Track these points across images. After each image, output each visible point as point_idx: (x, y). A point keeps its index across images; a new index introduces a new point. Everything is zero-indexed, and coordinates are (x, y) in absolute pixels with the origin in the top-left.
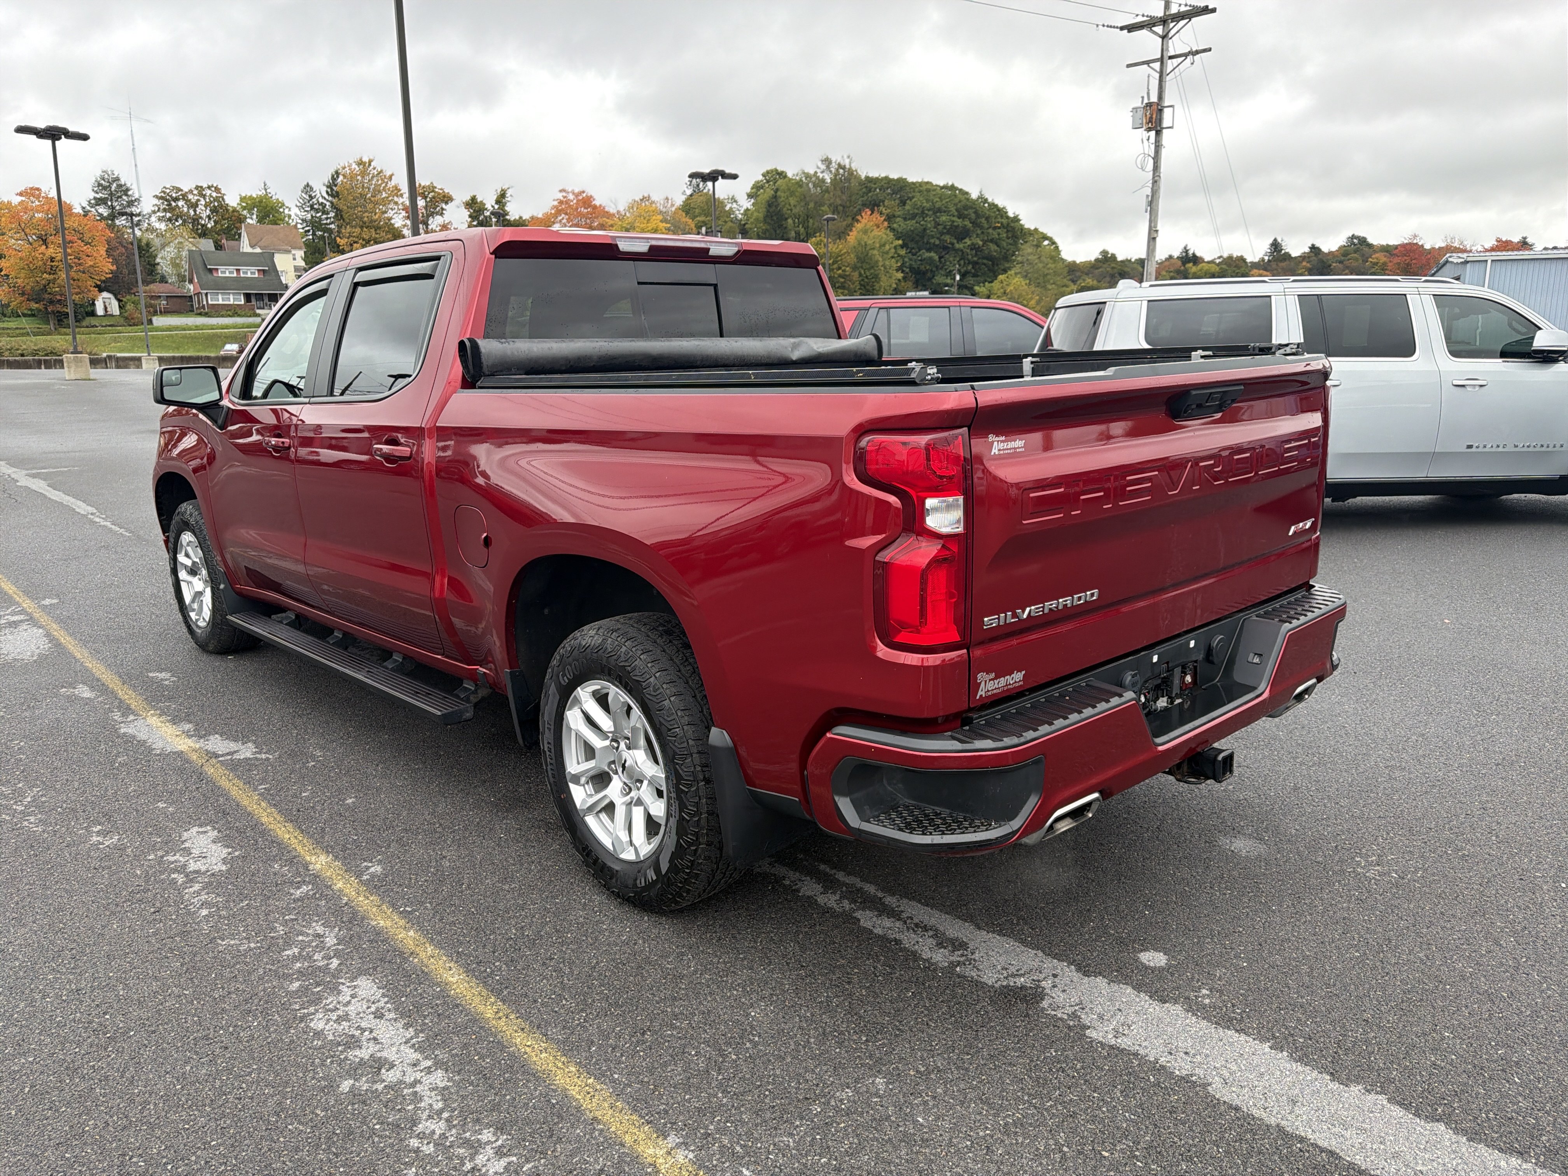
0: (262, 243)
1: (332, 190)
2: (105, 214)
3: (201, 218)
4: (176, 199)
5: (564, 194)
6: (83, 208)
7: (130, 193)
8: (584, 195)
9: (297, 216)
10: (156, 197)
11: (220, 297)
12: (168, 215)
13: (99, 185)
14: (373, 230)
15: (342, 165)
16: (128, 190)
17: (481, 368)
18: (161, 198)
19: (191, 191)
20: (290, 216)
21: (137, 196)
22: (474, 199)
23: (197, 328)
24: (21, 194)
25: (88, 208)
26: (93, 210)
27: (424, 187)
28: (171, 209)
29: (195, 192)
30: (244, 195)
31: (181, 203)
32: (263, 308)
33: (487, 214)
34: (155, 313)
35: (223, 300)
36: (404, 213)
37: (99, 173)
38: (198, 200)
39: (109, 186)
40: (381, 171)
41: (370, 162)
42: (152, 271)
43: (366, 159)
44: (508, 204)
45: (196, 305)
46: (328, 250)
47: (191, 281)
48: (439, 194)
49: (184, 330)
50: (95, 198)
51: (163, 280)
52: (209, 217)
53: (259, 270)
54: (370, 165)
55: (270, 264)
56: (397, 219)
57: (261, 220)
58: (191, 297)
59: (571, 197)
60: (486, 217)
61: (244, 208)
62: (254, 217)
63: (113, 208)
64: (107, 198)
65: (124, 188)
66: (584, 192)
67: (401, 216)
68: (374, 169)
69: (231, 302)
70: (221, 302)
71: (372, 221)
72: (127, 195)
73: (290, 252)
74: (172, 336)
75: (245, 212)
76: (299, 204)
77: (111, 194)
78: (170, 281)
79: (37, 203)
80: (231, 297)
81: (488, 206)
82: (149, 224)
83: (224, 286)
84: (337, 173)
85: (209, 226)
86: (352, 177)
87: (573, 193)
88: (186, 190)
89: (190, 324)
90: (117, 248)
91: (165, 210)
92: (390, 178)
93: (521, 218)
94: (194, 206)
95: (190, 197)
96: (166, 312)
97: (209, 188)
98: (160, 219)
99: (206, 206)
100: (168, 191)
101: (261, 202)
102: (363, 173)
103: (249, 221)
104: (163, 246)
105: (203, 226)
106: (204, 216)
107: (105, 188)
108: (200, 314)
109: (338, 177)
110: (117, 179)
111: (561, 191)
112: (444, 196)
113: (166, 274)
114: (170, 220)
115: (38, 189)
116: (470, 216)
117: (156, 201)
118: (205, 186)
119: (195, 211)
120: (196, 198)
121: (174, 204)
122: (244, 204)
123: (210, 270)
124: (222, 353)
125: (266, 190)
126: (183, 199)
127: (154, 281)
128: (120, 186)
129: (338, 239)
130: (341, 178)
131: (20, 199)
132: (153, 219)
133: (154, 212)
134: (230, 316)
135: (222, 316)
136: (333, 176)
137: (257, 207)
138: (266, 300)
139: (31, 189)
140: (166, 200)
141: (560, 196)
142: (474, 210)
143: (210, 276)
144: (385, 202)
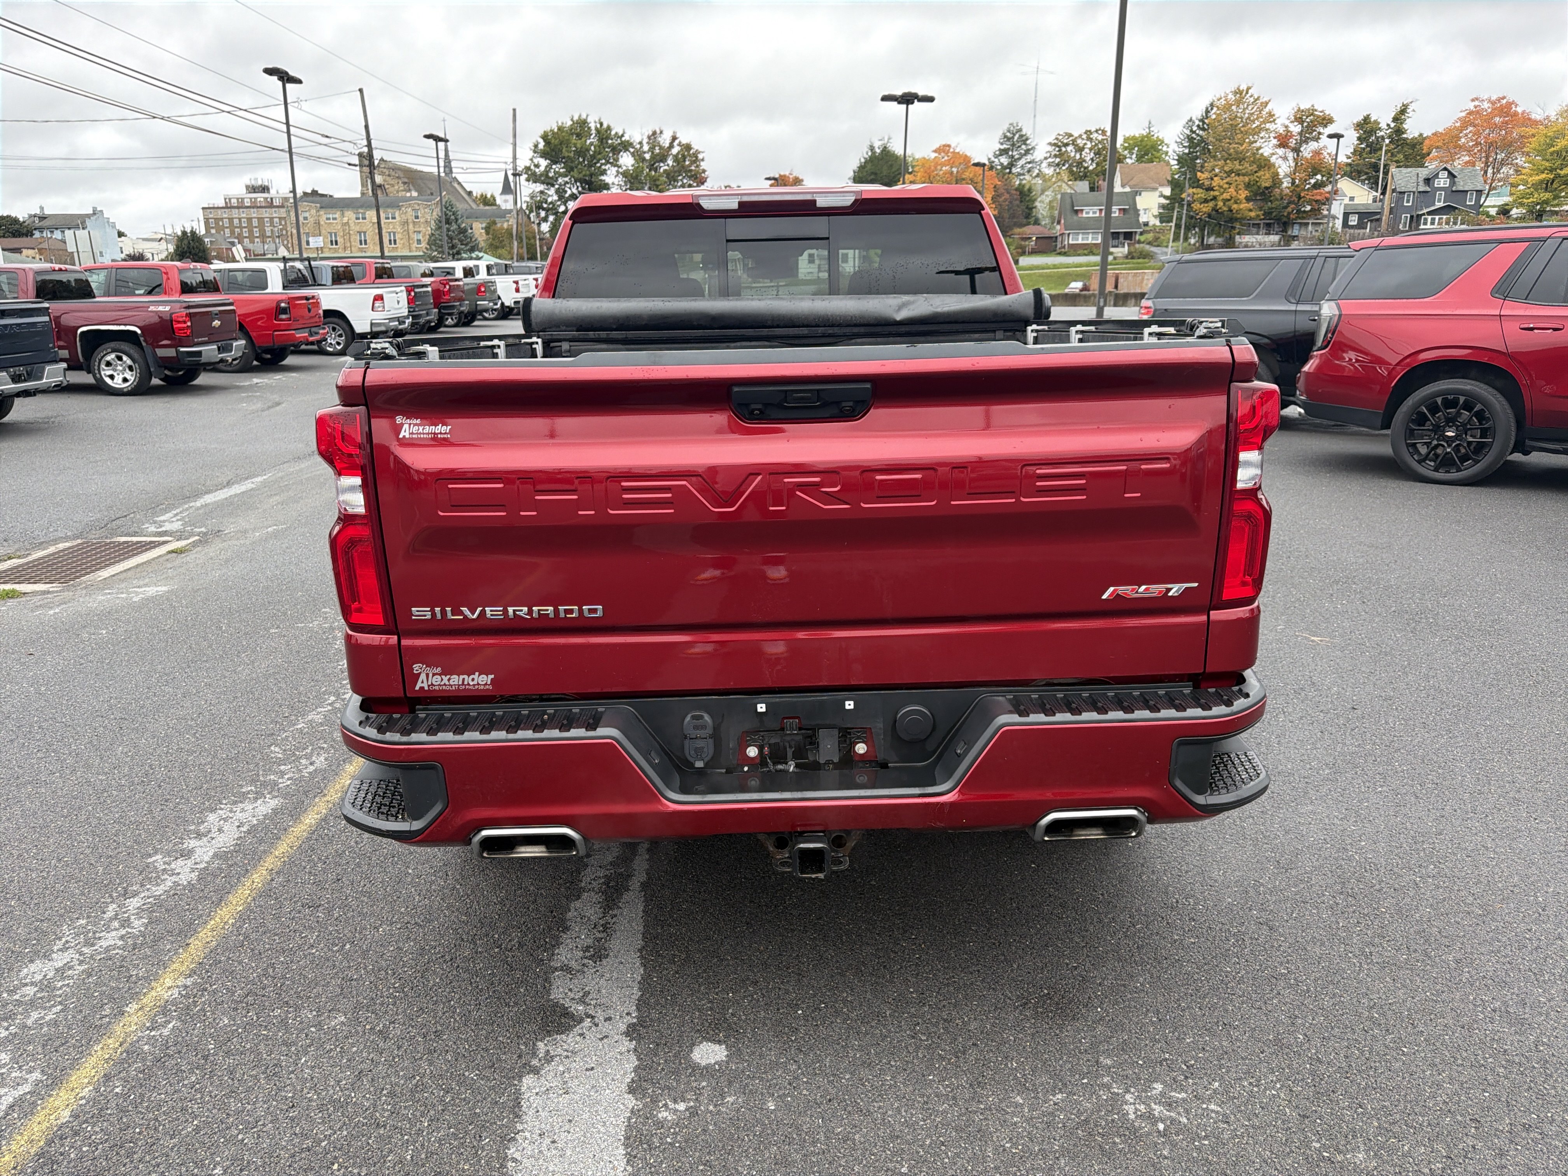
0: (1132, 183)
1: (1204, 123)
2: (1005, 164)
3: (1085, 161)
4: (1066, 145)
5: (1477, 103)
6: (989, 159)
7: (1028, 142)
8: (1504, 101)
9: (1175, 152)
10: (1050, 144)
11: (1080, 236)
12: (1058, 160)
13: (1005, 137)
14: (1237, 163)
15: (1218, 96)
16: (1027, 139)
17: (530, 325)
18: (1055, 145)
19: (1080, 136)
20: (1167, 153)
21: (1033, 144)
22: (1367, 119)
23: (1055, 267)
24: (935, 151)
25: (993, 159)
26: (996, 160)
27: (1303, 111)
28: (1060, 155)
29: (1084, 136)
30: (1127, 135)
31: (1070, 148)
32: (1117, 247)
33: (1382, 133)
34: (1023, 253)
35: (1083, 239)
36: (1275, 142)
37: (1006, 127)
38: (1085, 144)
39: (1013, 138)
40: (1258, 98)
41: (1248, 89)
42: (1029, 214)
43: (1243, 87)
44: (1408, 121)
45: (1059, 246)
46: (1187, 185)
47: (1059, 223)
48: (1319, 117)
49: (1043, 269)
50: (1000, 150)
51: (1037, 222)
52: (1092, 160)
53: (1120, 209)
54: (1247, 93)
55: (1131, 201)
56: (1266, 148)
57: (1140, 159)
58: (1056, 237)
59: (1486, 105)
60: (1377, 138)
61: (1125, 148)
62: (1134, 156)
63: (1013, 157)
64: (1009, 149)
65: (1024, 138)
66: (1504, 98)
67: (1271, 145)
68: (1251, 96)
69: (1089, 242)
70: (1080, 241)
71: (1237, 152)
72: (1025, 144)
73: (1155, 189)
74: (1030, 275)
75: (1126, 152)
76: (1179, 140)
77: (1013, 145)
78: (1043, 223)
79: (946, 158)
80: (1090, 236)
81: (1383, 125)
82: (1040, 170)
83: (1085, 226)
84: (1212, 105)
85: (1091, 168)
86: (1227, 107)
87: (1490, 101)
88: (1076, 134)
89: (1049, 263)
90: (1002, 194)
91: (1056, 156)
92: (1267, 103)
93: (1421, 135)
94: (1080, 150)
95: (1079, 141)
96: (1034, 252)
97: (1097, 131)
98: (1049, 165)
99: (1091, 149)
100: (1060, 137)
101: (1142, 141)
102: (1238, 103)
103: (1129, 161)
104: (1043, 191)
105: (1086, 168)
106: (1088, 159)
107: (1009, 139)
108: (1060, 254)
109: (1212, 109)
110: (1020, 130)
111: (1473, 100)
112: (1324, 119)
113: (1040, 216)
114: (1058, 165)
115: (949, 146)
116: (1359, 139)
117: (1050, 148)
118: (1093, 130)
119: (1081, 155)
120: (1084, 142)
121: (1064, 149)
122: (1126, 145)
123: (1077, 212)
124: (1067, 291)
125: (1149, 128)
126: (1073, 144)
127: (1028, 224)
128: (1021, 136)
129: (1199, 174)
130: (1215, 109)
131: (933, 155)
132: (1044, 165)
133: (1046, 158)
134: (1086, 255)
135: (1079, 255)
136: (1207, 108)
137: (1138, 146)
138: (1121, 237)
139: (944, 146)
140: (1059, 146)
141: (1471, 106)
142: (1365, 132)
143: (1075, 218)
144: (1257, 131)
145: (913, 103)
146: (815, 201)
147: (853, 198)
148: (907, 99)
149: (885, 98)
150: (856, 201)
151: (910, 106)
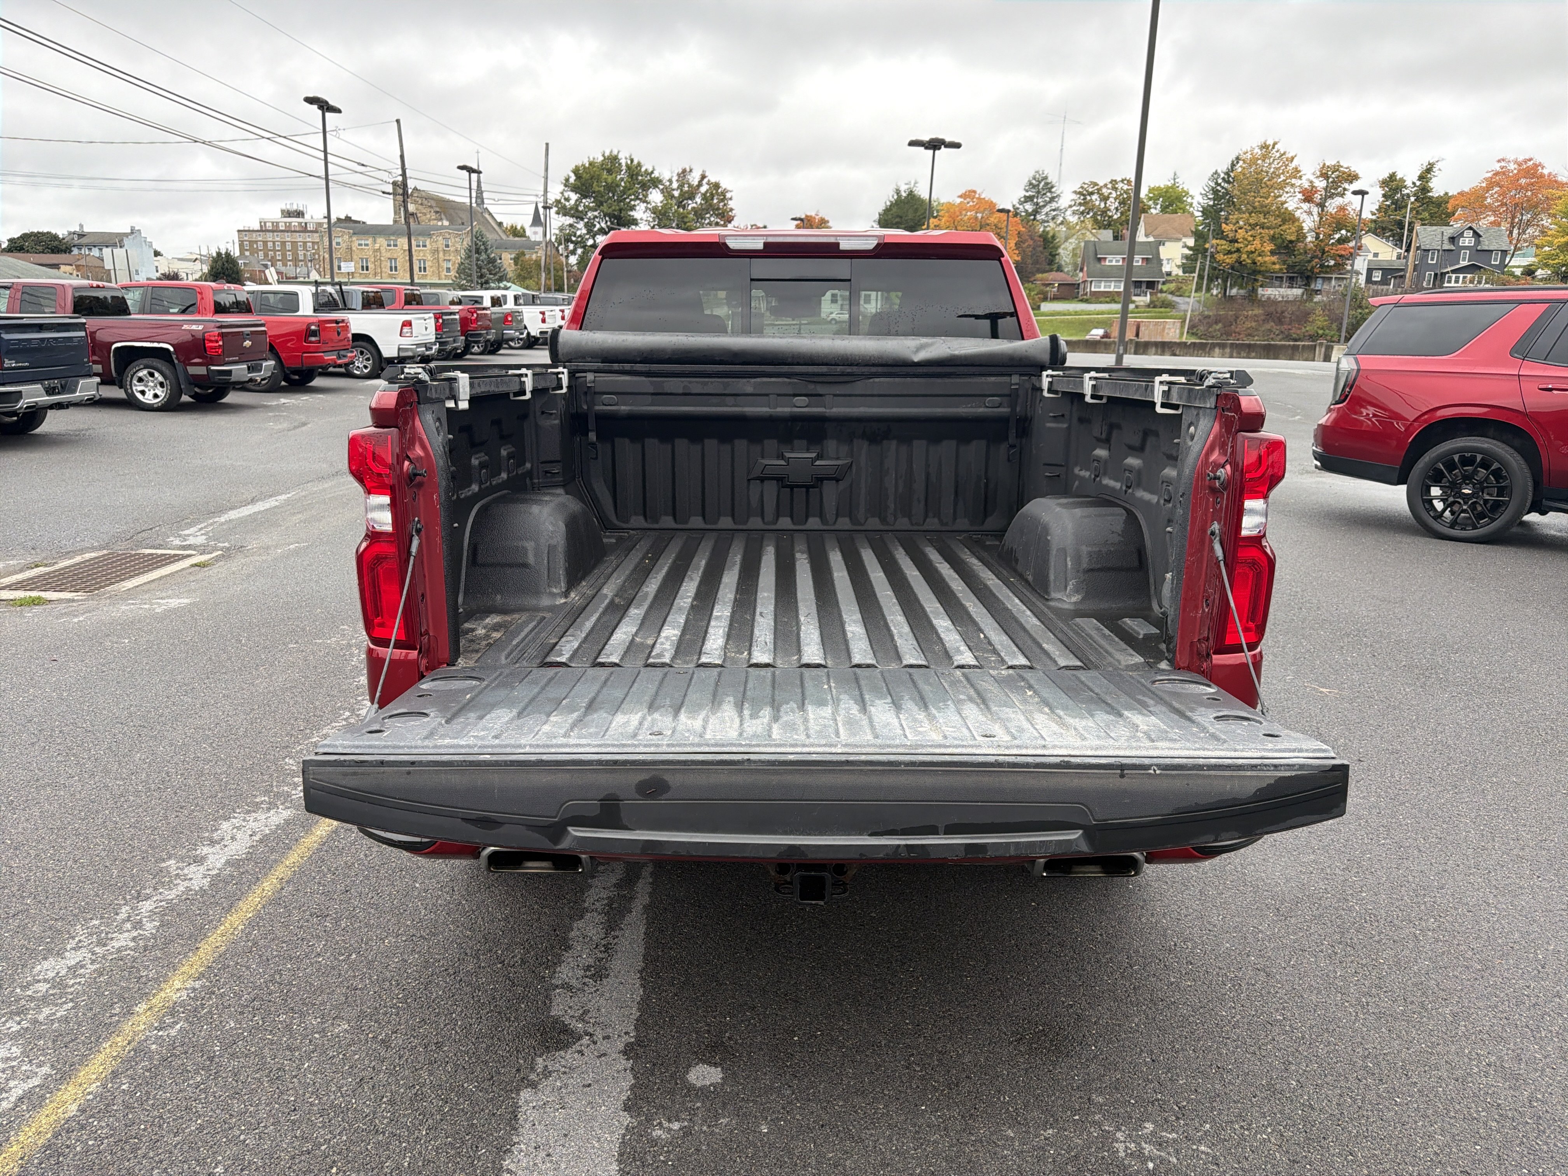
0: (1156, 233)
1: (1229, 176)
2: (1030, 210)
3: (1109, 210)
4: (1092, 193)
5: (1503, 164)
6: (1014, 206)
7: (1053, 190)
8: (1531, 163)
9: (1199, 204)
10: (1075, 192)
11: (1103, 284)
12: (1082, 208)
13: (1031, 184)
14: (1262, 216)
15: (1244, 150)
16: (1052, 187)
18: (1080, 193)
19: (1106, 185)
20: (1191, 205)
21: (1058, 192)
22: (1392, 177)
23: (1076, 313)
24: (960, 197)
25: (1018, 206)
26: (1021, 207)
27: (1328, 167)
28: (1085, 203)
29: (1110, 186)
30: (1152, 186)
31: (1095, 197)
32: (1139, 295)
33: (1406, 191)
34: (1045, 299)
35: (1105, 287)
36: (1300, 196)
37: (1032, 174)
38: (1110, 193)
39: (1038, 185)
40: (1284, 153)
41: (1275, 144)
42: (1052, 261)
43: (1270, 142)
44: (1434, 180)
45: (1081, 293)
46: (1211, 236)
47: (1082, 270)
48: (1344, 173)
49: (1065, 315)
50: (1025, 196)
51: (1060, 269)
52: (1117, 209)
53: (1143, 259)
54: (1273, 148)
55: (1154, 252)
56: (1291, 203)
57: (1164, 209)
58: (1079, 284)
59: (1512, 166)
60: (1403, 196)
61: (1150, 199)
62: (1159, 207)
63: (1037, 204)
64: (1034, 196)
65: (1049, 186)
66: (1530, 160)
67: (1296, 199)
68: (1277, 151)
69: (1111, 290)
70: (1102, 289)
71: (1262, 206)
72: (1050, 192)
73: (1179, 240)
74: (1051, 321)
75: (1151, 203)
76: (1204, 192)
77: (1038, 192)
78: (1066, 270)
79: (971, 204)
80: (1113, 284)
81: (1409, 183)
82: (1064, 218)
83: (1107, 274)
84: (1238, 159)
85: (1115, 217)
86: (1253, 161)
87: (1516, 162)
88: (1101, 184)
89: (1071, 310)
90: (1026, 240)
91: (1080, 204)
92: (1293, 159)
93: (1446, 194)
94: (1105, 199)
95: (1104, 190)
96: (1056, 298)
97: (1122, 181)
98: (1074, 213)
99: (1116, 199)
100: (1086, 186)
101: (1166, 192)
102: (1264, 157)
103: (1153, 211)
104: (1067, 239)
105: (1110, 217)
106: (1112, 208)
107: (1034, 186)
108: (1082, 301)
109: (1238, 163)
110: (1046, 178)
111: (1499, 161)
112: (1349, 175)
113: (1063, 263)
114: (1082, 213)
115: (975, 192)
116: (1384, 196)
117: (1075, 197)
118: (1119, 179)
119: (1105, 204)
120: (1109, 191)
121: (1088, 198)
122: (1151, 195)
123: (1100, 260)
124: (1088, 337)
125: (1175, 179)
126: (1098, 193)
127: (1051, 270)
128: (1047, 184)
129: (1224, 225)
130: (1241, 163)
131: (959, 200)
132: (1069, 212)
133: (1070, 206)
134: (1107, 302)
135: (1101, 303)
136: (1233, 162)
137: (1163, 197)
138: (1144, 286)
139: (970, 191)
140: (1084, 195)
141: (1497, 167)
142: (1390, 189)
143: (1098, 266)
144: (1282, 186)
145: (939, 149)
146: (838, 244)
147: (876, 242)
148: (935, 145)
149: (912, 143)
150: (878, 245)
151: (937, 152)
